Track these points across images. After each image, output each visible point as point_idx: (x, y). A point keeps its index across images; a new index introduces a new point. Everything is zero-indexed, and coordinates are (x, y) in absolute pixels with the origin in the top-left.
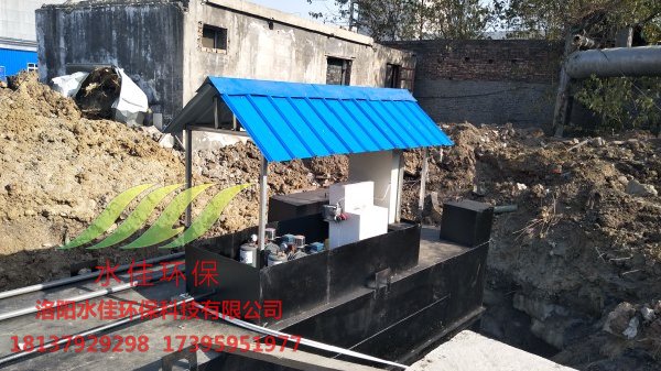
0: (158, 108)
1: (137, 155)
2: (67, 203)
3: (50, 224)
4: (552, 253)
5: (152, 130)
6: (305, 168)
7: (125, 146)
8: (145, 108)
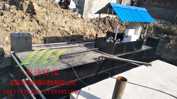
0: (78, 8)
1: (75, 18)
2: (64, 27)
3: (60, 31)
4: (171, 52)
5: (76, 13)
6: (110, 26)
7: (72, 16)
8: (75, 7)
